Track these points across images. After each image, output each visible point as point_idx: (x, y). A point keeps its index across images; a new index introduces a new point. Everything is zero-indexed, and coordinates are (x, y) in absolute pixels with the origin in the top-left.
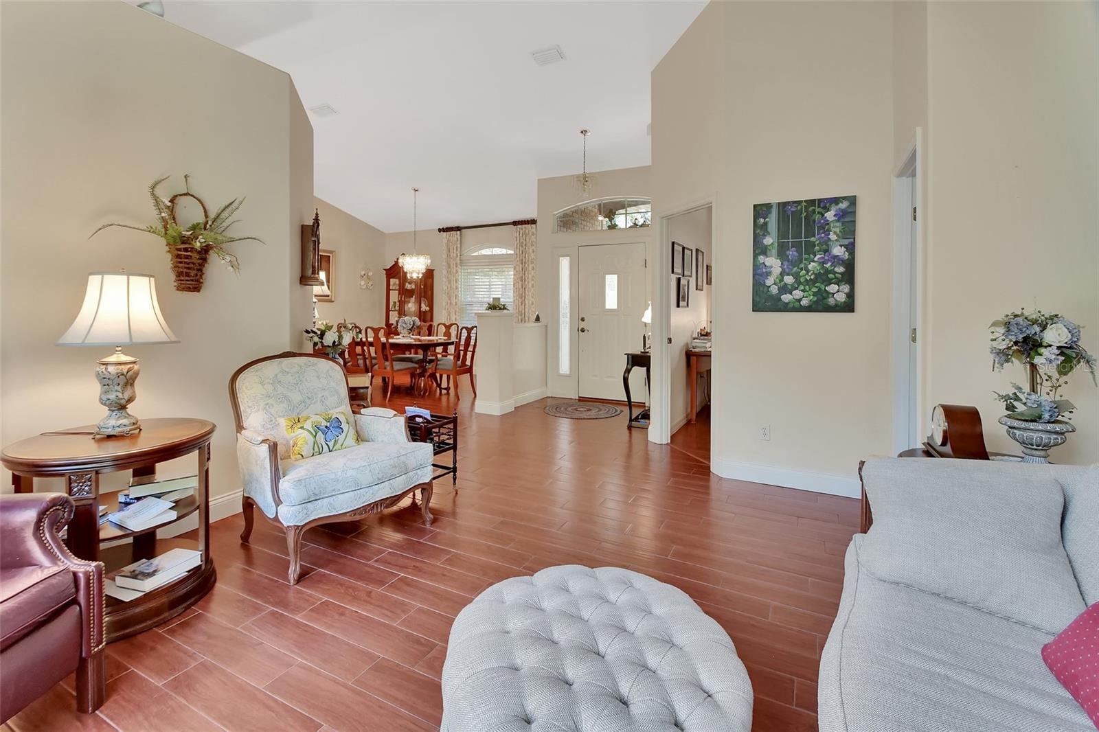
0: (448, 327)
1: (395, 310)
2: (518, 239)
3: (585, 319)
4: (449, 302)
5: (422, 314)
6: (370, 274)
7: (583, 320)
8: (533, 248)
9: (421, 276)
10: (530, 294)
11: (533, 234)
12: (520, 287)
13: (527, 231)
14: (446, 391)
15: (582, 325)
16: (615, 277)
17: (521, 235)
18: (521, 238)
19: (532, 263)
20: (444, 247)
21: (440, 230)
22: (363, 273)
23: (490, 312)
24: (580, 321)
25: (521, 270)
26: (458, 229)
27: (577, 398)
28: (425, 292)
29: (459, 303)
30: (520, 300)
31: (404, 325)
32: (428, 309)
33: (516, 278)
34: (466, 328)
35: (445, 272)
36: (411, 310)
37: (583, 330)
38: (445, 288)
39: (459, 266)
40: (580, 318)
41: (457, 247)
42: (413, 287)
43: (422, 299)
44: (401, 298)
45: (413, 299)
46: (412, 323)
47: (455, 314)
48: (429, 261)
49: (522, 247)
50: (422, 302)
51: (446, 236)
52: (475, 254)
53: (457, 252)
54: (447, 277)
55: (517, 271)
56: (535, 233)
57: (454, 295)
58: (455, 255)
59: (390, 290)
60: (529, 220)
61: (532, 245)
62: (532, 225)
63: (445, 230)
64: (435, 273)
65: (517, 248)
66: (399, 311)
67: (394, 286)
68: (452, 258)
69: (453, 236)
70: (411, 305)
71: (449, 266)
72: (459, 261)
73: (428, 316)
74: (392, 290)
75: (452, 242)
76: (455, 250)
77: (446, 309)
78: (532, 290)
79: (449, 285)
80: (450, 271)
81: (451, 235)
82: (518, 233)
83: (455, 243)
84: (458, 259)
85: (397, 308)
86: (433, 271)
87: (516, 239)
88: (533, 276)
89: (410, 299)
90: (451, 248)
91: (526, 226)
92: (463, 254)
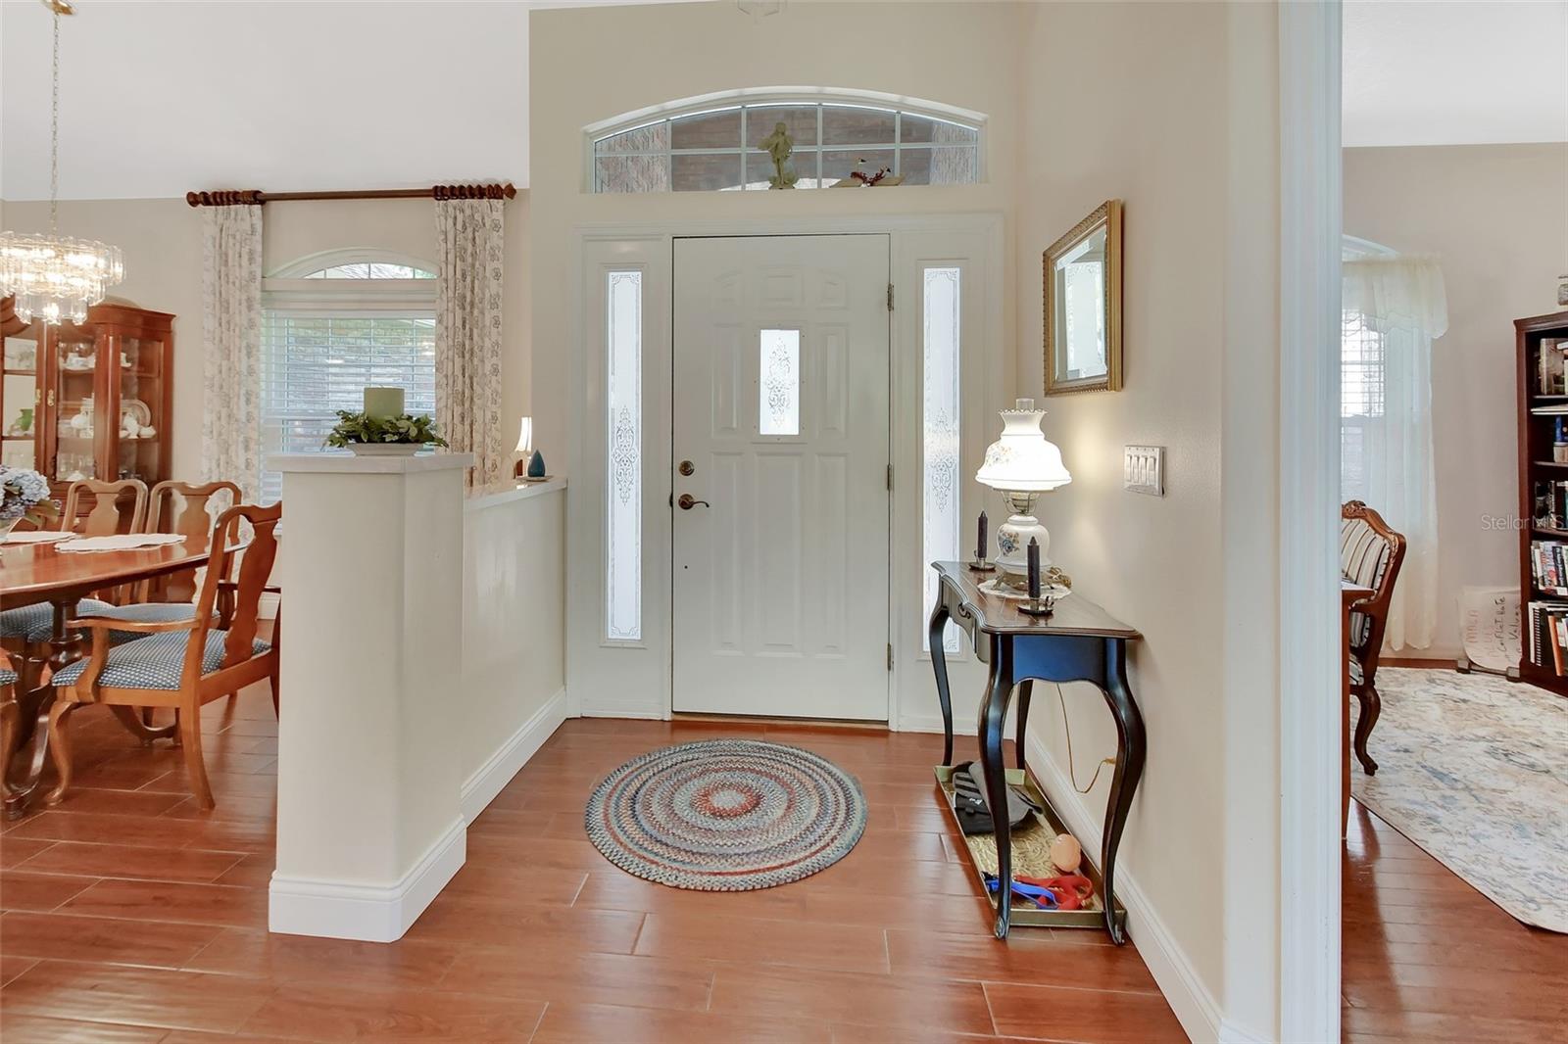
0: (199, 497)
1: (26, 437)
2: (451, 237)
3: (696, 467)
4: (224, 412)
5: (129, 449)
7: (686, 469)
8: (495, 264)
10: (488, 392)
11: (496, 227)
12: (458, 372)
13: (477, 216)
15: (685, 486)
16: (791, 338)
17: (459, 226)
18: (460, 236)
19: (494, 305)
20: (208, 248)
21: (194, 200)
23: (347, 453)
24: (678, 474)
25: (459, 323)
26: (256, 198)
27: (668, 717)
29: (258, 414)
30: (458, 410)
32: (149, 432)
33: (443, 346)
34: (250, 513)
35: (210, 323)
36: (82, 435)
37: (687, 503)
39: (257, 306)
40: (677, 466)
41: (251, 253)
42: (91, 363)
43: (127, 402)
44: (45, 397)
45: (89, 404)
47: (247, 448)
49: (463, 260)
50: (127, 410)
51: (216, 216)
52: (315, 276)
53: (253, 265)
54: (217, 339)
55: (447, 328)
56: (502, 223)
57: (243, 391)
58: (245, 273)
59: (5, 372)
60: (486, 187)
61: (493, 257)
62: (494, 201)
63: (212, 200)
64: (177, 326)
65: (447, 264)
66: (37, 437)
67: (20, 360)
68: (234, 283)
69: (239, 217)
70: (83, 423)
71: (225, 306)
72: (258, 295)
73: (154, 459)
74: (12, 372)
75: (234, 237)
76: (245, 261)
77: (215, 433)
78: (494, 383)
79: (224, 363)
80: (228, 322)
81: (233, 214)
82: (450, 221)
83: (246, 239)
84: (256, 289)
85: (32, 430)
86: (170, 320)
87: (443, 237)
88: (497, 344)
89: (81, 400)
90: (230, 253)
91: (475, 202)
92: (275, 275)
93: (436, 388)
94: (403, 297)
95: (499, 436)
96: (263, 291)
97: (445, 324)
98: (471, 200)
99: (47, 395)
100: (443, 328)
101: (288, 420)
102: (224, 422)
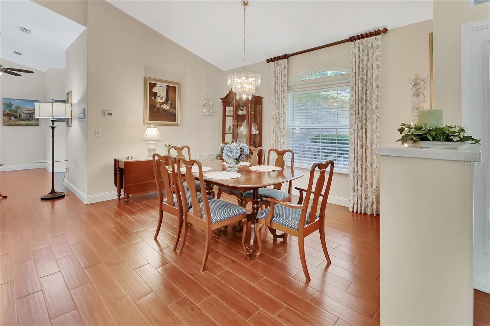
0: (281, 154)
1: (230, 133)
2: (357, 55)
4: (277, 126)
5: (253, 137)
6: (211, 103)
9: (250, 98)
10: (374, 116)
11: (378, 47)
12: (360, 109)
13: (369, 45)
14: (282, 240)
17: (361, 50)
18: (361, 54)
19: (377, 80)
20: (272, 75)
21: (268, 61)
22: (205, 102)
25: (360, 89)
26: (286, 57)
28: (255, 117)
29: (286, 126)
31: (230, 154)
32: (257, 132)
33: (353, 99)
35: (273, 98)
36: (243, 133)
38: (273, 113)
39: (286, 92)
41: (284, 74)
42: (245, 113)
43: (252, 123)
44: (234, 122)
45: (244, 124)
46: (239, 152)
47: (283, 138)
48: (259, 82)
49: (363, 64)
50: (252, 126)
51: (274, 65)
52: (303, 79)
53: (285, 78)
54: (275, 103)
55: (355, 92)
56: (381, 45)
57: (282, 119)
58: (283, 82)
59: (226, 116)
60: (374, 31)
61: (377, 60)
62: (377, 37)
63: (273, 60)
64: (263, 100)
65: (355, 66)
66: (233, 133)
67: (229, 113)
68: (280, 85)
69: (281, 64)
70: (243, 130)
71: (277, 93)
72: (286, 88)
73: (258, 140)
74: (228, 116)
75: (280, 70)
76: (283, 78)
77: (274, 132)
78: (376, 113)
79: (277, 111)
80: (278, 98)
81: (279, 63)
82: (357, 49)
83: (283, 70)
84: (286, 86)
85: (231, 131)
86: (262, 99)
87: (354, 56)
88: (378, 96)
89: (242, 123)
90: (279, 76)
91: (368, 39)
92: (290, 81)
93: (350, 115)
94: (335, 82)
95: (378, 135)
96: (288, 87)
97: (354, 90)
98: (366, 39)
99: (235, 122)
100: (353, 92)
101: (294, 128)
102: (277, 129)
